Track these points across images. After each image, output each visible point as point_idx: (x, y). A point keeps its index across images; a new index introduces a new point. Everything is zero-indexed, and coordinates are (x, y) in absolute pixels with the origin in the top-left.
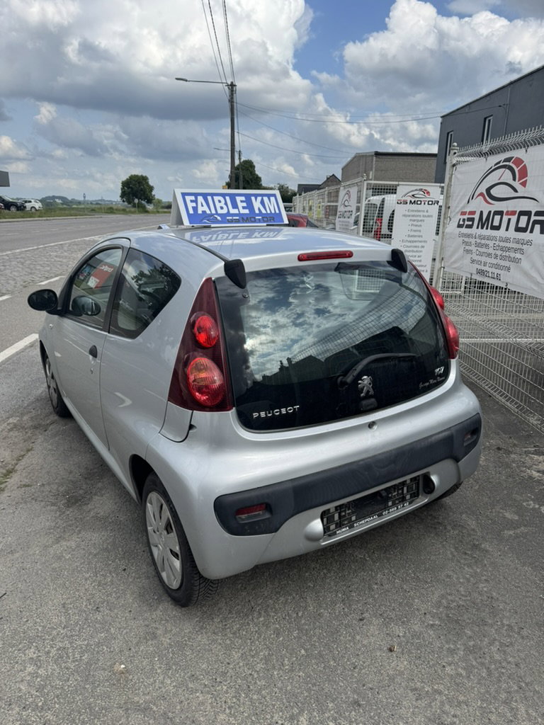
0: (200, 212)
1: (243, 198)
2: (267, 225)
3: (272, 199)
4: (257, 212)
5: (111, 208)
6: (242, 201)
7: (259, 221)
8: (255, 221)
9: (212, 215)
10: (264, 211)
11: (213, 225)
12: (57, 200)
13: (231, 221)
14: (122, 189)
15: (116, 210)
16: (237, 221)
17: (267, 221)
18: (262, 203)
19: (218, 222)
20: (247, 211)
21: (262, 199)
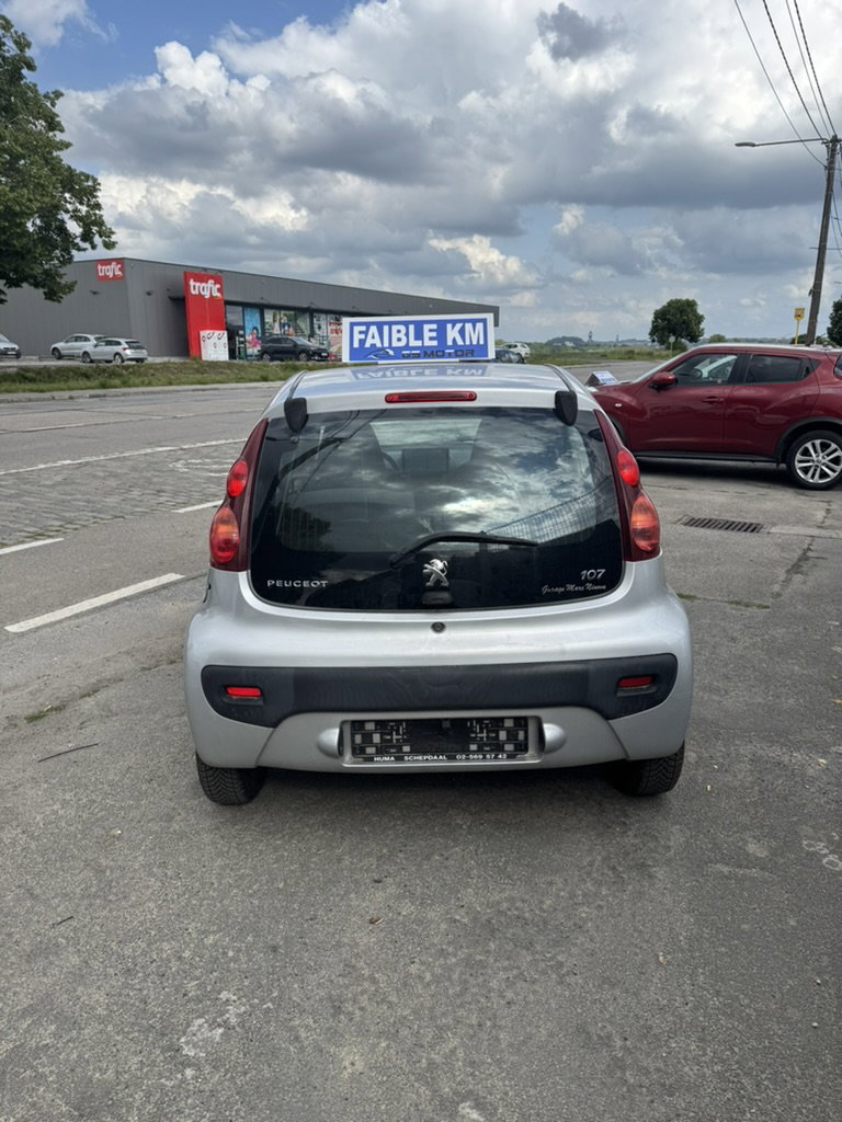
0: (367, 345)
1: (434, 326)
2: (460, 361)
3: (480, 326)
4: (450, 343)
5: (632, 352)
6: (431, 330)
7: (450, 355)
8: (443, 356)
9: (383, 349)
10: (460, 342)
11: (380, 362)
12: (568, 343)
13: (408, 356)
14: (653, 322)
15: (638, 354)
16: (418, 356)
17: (462, 356)
18: (462, 332)
19: (389, 357)
20: (435, 343)
21: (463, 327)
